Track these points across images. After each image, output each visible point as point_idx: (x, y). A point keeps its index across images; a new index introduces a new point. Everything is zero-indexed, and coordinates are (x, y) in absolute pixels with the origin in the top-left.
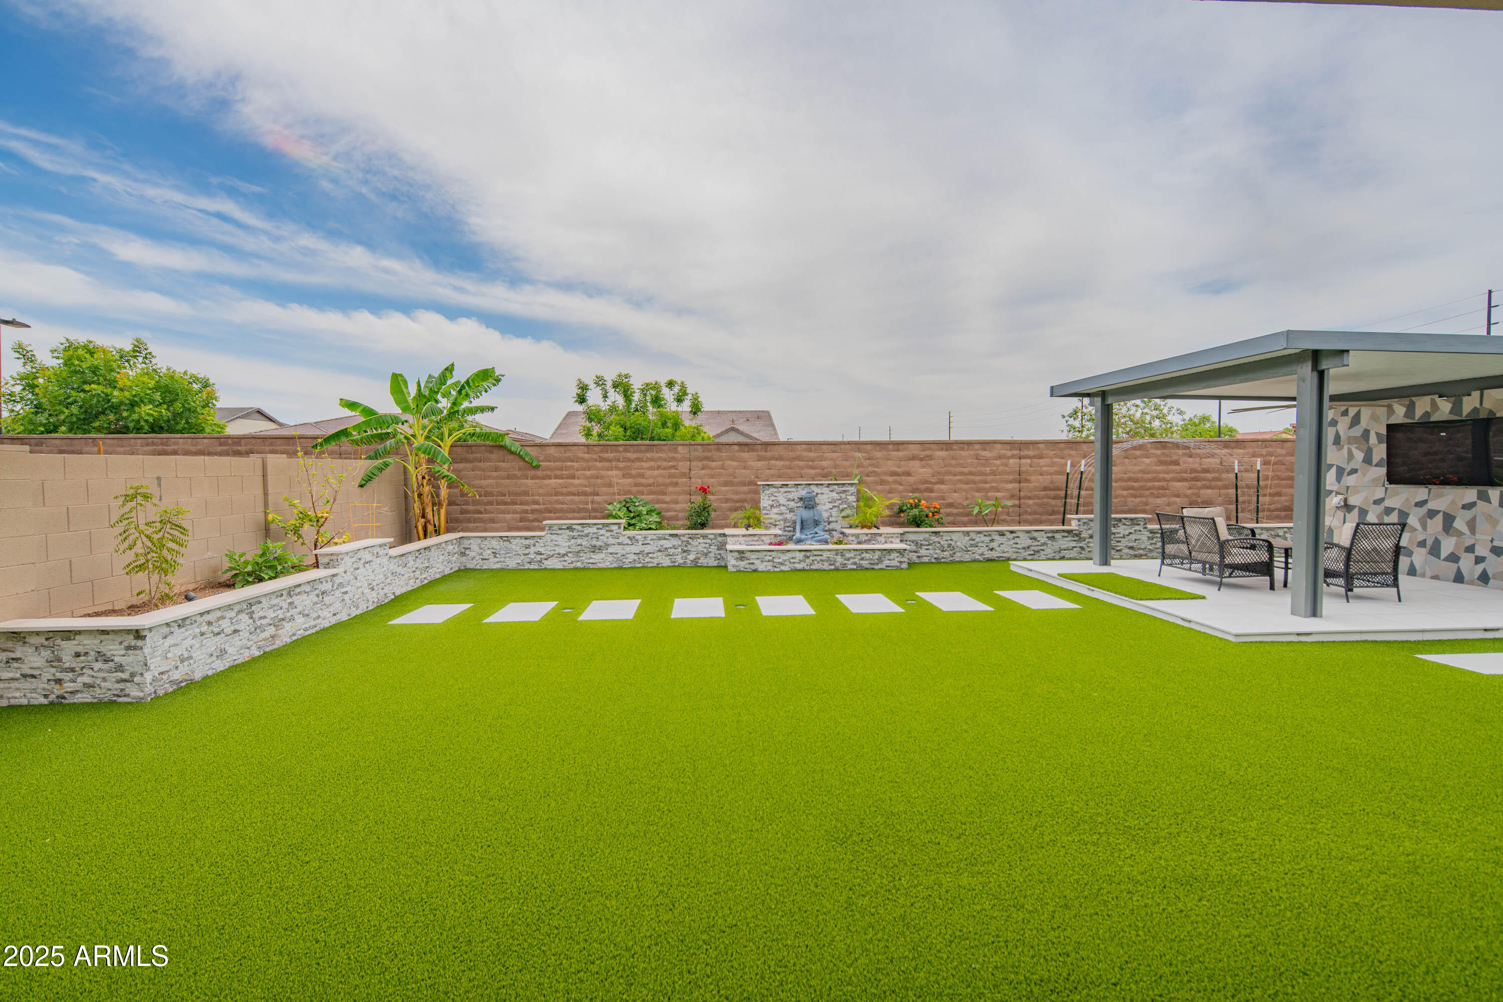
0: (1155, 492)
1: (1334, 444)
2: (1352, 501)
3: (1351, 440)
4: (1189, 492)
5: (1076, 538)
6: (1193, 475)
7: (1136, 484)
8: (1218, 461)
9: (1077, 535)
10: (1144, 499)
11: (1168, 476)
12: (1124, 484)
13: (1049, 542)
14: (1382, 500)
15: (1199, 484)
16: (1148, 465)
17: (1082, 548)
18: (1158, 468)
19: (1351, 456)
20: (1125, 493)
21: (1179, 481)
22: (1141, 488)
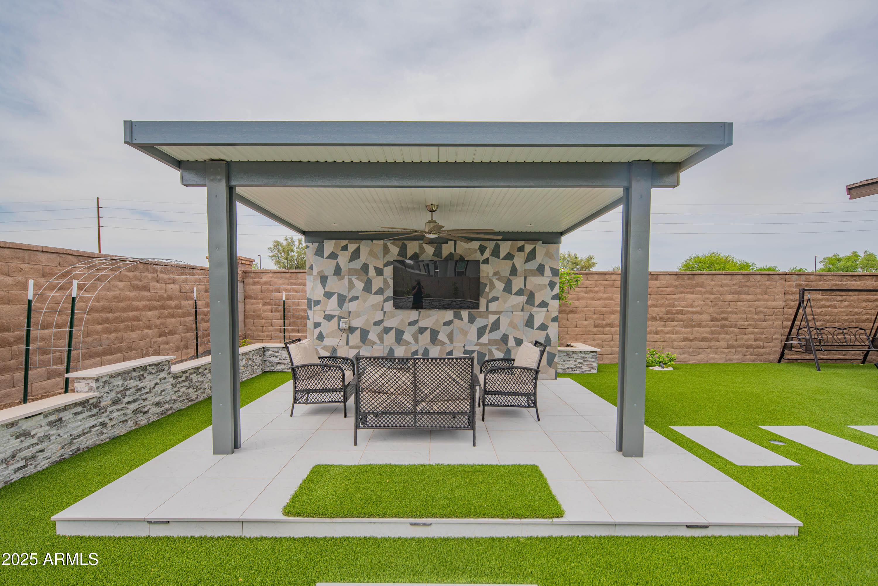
0: (129, 324)
1: (334, 274)
2: (354, 324)
3: (351, 272)
4: (158, 322)
5: (94, 411)
6: (161, 303)
7: (109, 315)
8: (177, 287)
9: (95, 406)
10: (119, 334)
11: (141, 304)
12: (96, 315)
13: (53, 432)
14: (381, 321)
15: (166, 312)
16: (121, 290)
17: (103, 425)
18: (131, 294)
19: (351, 285)
20: (99, 327)
21: (150, 310)
22: (116, 320)
